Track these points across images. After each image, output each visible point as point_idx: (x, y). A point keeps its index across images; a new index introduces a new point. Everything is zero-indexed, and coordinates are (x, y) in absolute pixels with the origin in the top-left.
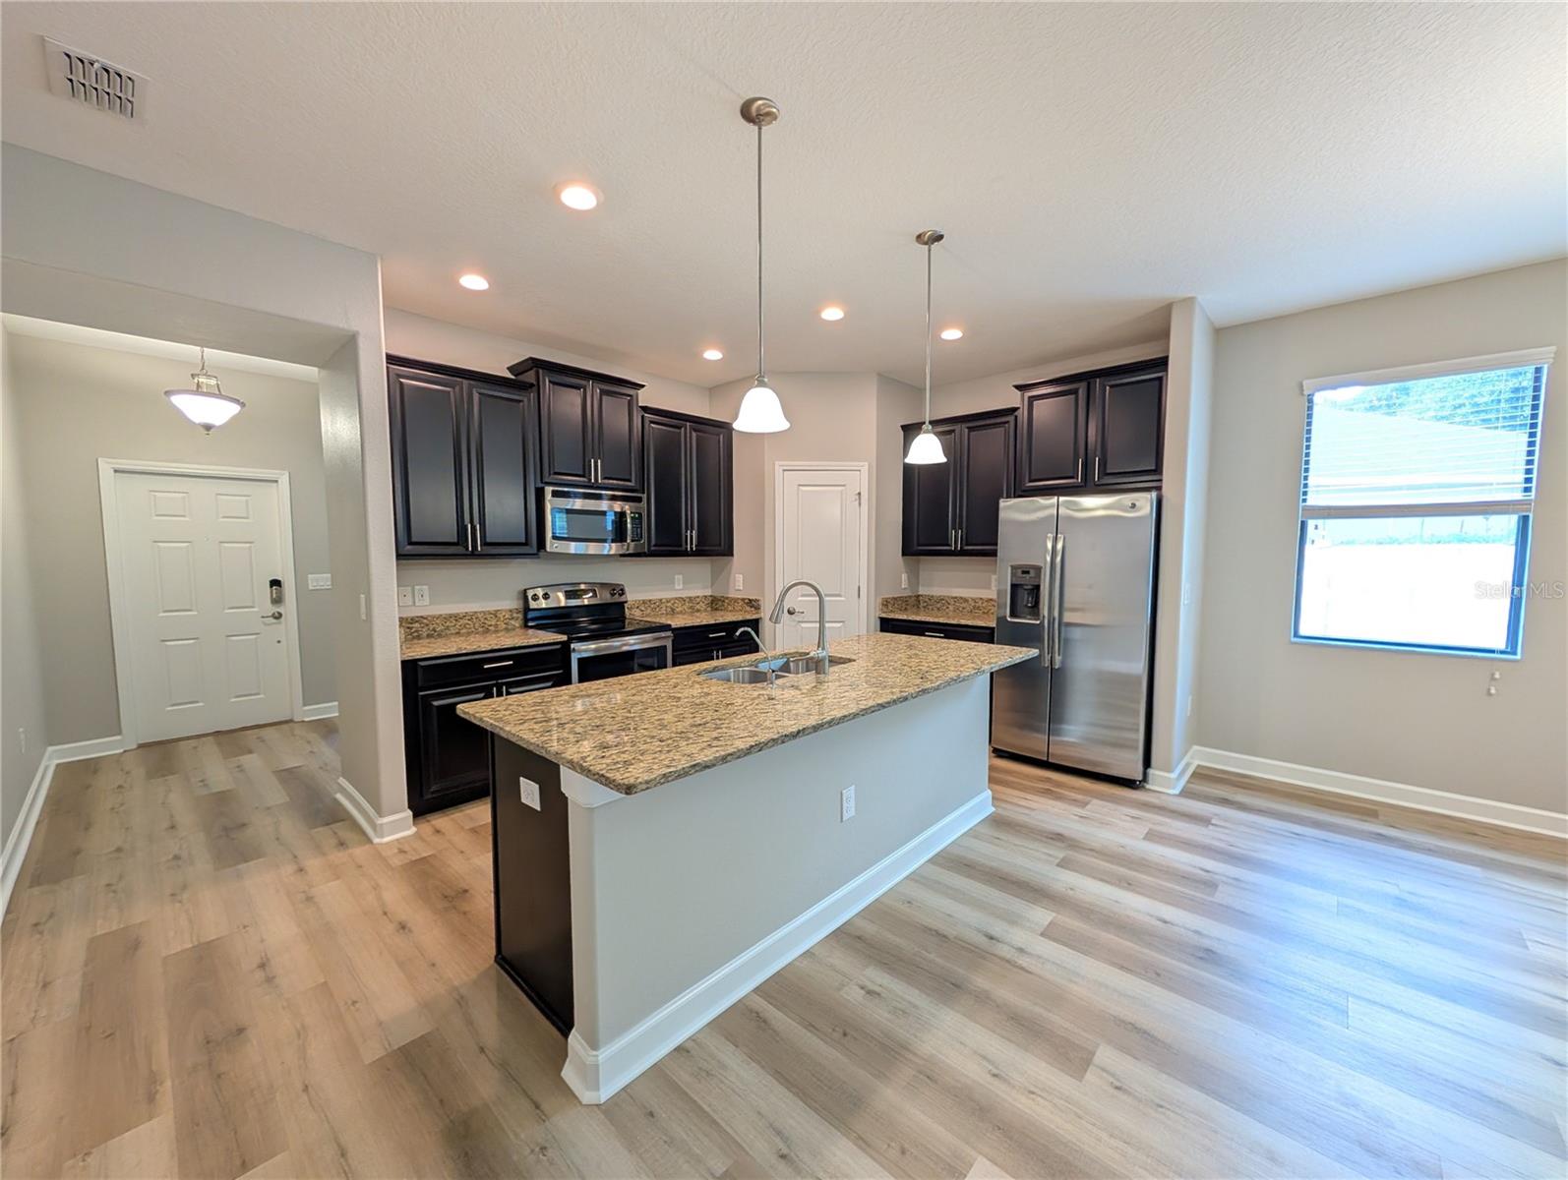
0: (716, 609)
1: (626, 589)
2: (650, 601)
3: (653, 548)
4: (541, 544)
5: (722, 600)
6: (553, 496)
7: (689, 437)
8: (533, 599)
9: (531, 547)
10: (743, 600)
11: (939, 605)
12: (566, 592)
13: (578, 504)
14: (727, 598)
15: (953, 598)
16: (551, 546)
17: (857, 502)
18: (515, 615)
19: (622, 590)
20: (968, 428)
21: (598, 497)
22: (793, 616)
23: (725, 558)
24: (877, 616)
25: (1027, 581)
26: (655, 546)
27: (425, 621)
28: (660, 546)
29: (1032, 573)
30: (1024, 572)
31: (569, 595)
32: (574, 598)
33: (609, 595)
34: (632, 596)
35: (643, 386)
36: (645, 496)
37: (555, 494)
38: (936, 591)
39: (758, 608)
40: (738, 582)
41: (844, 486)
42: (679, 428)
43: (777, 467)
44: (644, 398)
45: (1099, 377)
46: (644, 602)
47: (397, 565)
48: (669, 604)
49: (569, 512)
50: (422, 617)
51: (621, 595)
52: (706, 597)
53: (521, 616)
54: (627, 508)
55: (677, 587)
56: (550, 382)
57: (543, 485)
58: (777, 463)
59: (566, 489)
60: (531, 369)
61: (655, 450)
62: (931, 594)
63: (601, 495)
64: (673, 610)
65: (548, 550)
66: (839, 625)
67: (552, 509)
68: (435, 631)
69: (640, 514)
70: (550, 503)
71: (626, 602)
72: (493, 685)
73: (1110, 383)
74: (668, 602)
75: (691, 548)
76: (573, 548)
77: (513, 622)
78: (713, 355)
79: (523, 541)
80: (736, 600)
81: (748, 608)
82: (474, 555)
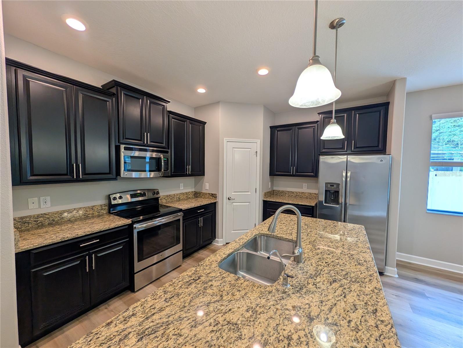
0: (197, 197)
1: (160, 191)
2: (170, 195)
3: (172, 174)
4: (118, 173)
5: (200, 193)
6: (125, 149)
7: (189, 127)
8: (113, 199)
9: (112, 175)
10: (209, 194)
11: (282, 194)
12: (130, 195)
13: (137, 154)
14: (202, 193)
15: (287, 191)
16: (123, 173)
17: (256, 155)
18: (104, 208)
19: (158, 192)
20: (298, 128)
21: (146, 150)
22: (230, 200)
23: (202, 176)
24: (262, 200)
25: (333, 189)
26: (173, 173)
27: (47, 216)
28: (175, 173)
29: (335, 186)
30: (331, 186)
31: (132, 196)
32: (135, 198)
33: (152, 195)
34: (162, 194)
35: (169, 102)
36: (169, 151)
37: (126, 149)
38: (281, 189)
39: (216, 197)
40: (207, 186)
41: (250, 148)
42: (185, 122)
43: (224, 140)
44: (170, 107)
45: (353, 110)
46: (167, 196)
47: (13, 189)
48: (178, 196)
49: (132, 157)
50: (44, 214)
51: (157, 194)
52: (192, 192)
53: (107, 208)
54: (162, 156)
55: (181, 189)
56: (124, 93)
57: (119, 144)
58: (224, 138)
59: (131, 146)
60: (114, 87)
61: (174, 130)
62: (279, 190)
63: (146, 149)
64: (179, 198)
65: (122, 176)
66: (248, 204)
67: (124, 156)
68: (54, 221)
69: (168, 159)
70: (123, 153)
71: (159, 197)
72: (87, 255)
73: (358, 113)
74: (177, 195)
75: (189, 173)
76: (134, 175)
77: (102, 211)
78: (201, 90)
79: (108, 172)
80: (206, 194)
81: (211, 197)
82: (78, 180)
